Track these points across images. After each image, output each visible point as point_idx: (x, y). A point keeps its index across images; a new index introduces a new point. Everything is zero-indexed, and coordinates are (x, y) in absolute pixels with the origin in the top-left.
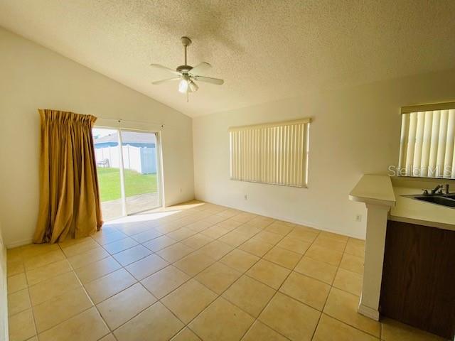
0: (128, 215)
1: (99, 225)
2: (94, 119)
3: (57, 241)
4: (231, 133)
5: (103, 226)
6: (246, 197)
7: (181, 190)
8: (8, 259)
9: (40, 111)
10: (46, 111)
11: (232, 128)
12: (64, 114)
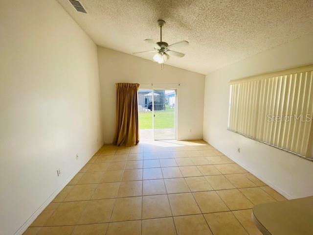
0: (155, 140)
1: (137, 142)
2: (138, 85)
3: (119, 145)
4: (231, 86)
5: (139, 143)
6: (239, 150)
7: (190, 131)
8: (102, 148)
9: (116, 84)
10: (118, 84)
11: (232, 81)
12: (125, 84)
